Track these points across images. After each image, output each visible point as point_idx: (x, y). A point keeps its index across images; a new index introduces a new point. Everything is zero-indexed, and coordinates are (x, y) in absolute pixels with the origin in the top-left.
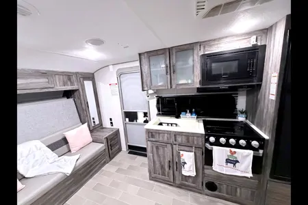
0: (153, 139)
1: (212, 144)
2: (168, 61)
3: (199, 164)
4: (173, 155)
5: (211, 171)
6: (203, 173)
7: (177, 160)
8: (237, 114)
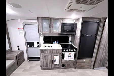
0: (43, 53)
1: (64, 52)
2: (50, 23)
3: (60, 59)
4: (51, 58)
5: (64, 61)
6: (61, 62)
7: (53, 60)
8: (69, 42)
